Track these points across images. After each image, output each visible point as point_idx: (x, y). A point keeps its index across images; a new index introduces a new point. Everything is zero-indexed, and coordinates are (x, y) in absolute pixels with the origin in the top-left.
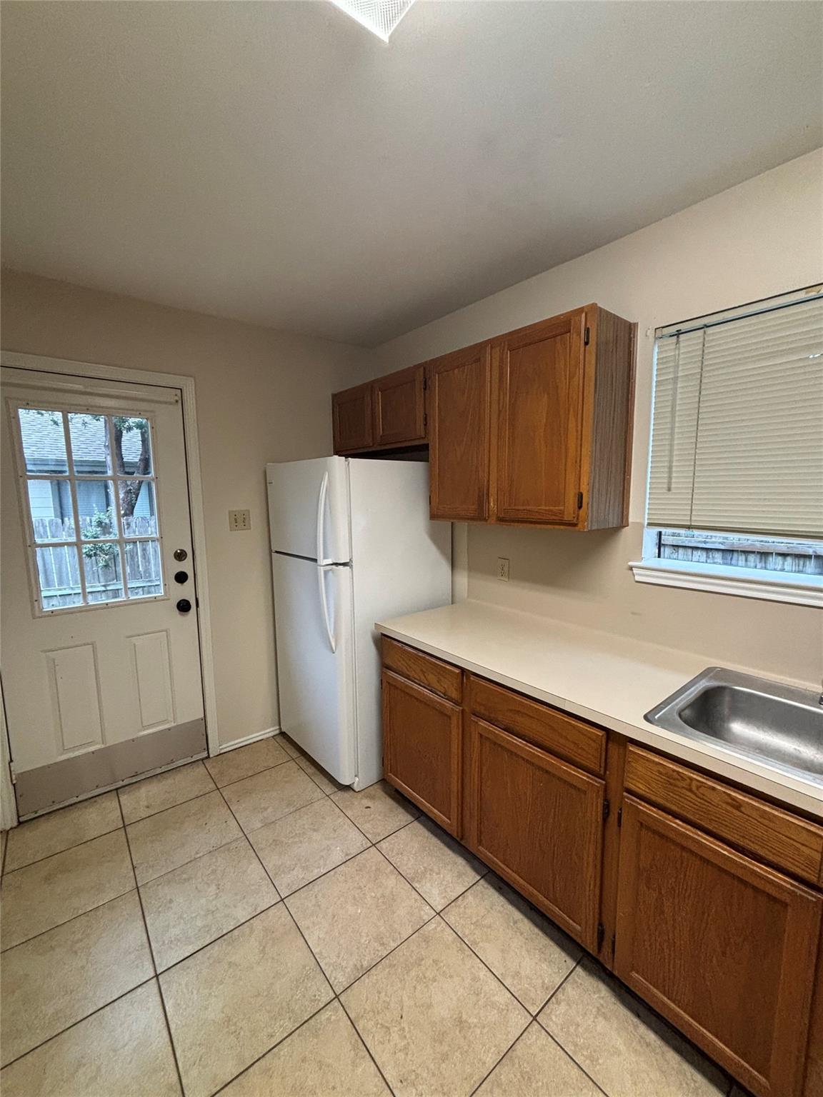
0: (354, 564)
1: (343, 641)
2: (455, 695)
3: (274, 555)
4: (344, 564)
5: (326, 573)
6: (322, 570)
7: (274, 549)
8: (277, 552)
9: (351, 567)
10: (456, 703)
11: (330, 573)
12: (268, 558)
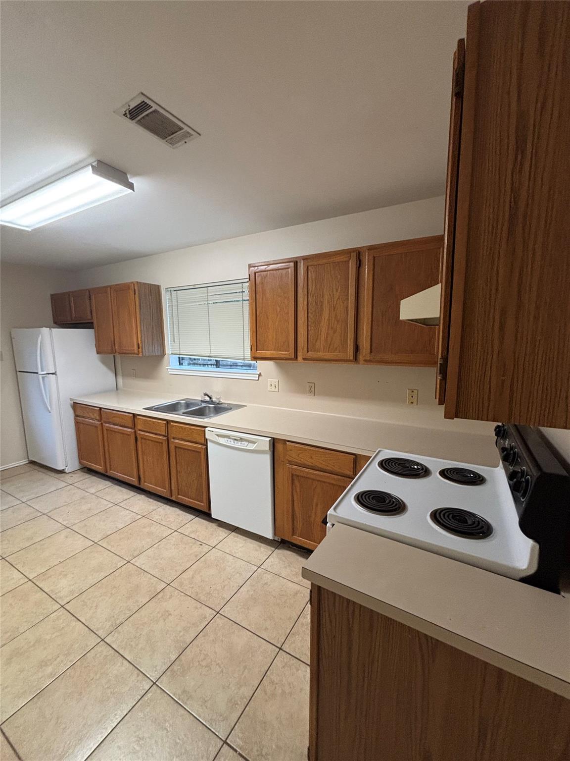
0: (58, 373)
1: (54, 407)
2: (98, 418)
3: (18, 373)
4: (52, 374)
5: (43, 378)
6: (40, 377)
7: (18, 370)
8: (20, 372)
9: (56, 375)
10: (98, 421)
11: (46, 378)
12: (15, 374)
